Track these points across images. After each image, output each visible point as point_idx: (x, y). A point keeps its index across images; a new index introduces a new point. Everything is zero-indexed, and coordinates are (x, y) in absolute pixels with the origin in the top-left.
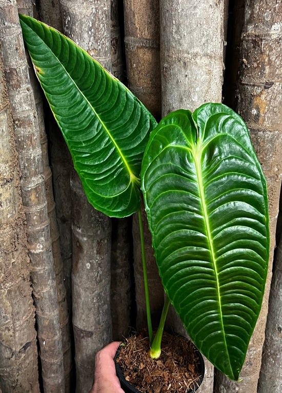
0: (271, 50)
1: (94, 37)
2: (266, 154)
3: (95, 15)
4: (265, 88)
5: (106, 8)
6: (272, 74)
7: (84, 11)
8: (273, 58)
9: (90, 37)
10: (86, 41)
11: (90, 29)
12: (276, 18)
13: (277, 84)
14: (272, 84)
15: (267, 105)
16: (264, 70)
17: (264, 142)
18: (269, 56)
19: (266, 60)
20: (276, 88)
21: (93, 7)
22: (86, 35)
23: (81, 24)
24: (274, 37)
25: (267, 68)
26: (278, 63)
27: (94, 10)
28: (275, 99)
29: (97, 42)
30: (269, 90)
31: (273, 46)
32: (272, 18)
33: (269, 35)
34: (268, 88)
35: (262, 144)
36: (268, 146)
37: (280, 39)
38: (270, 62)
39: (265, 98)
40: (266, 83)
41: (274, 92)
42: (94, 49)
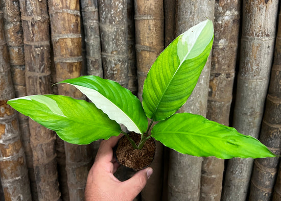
0: (219, 54)
1: (116, 44)
2: (217, 115)
3: (116, 32)
4: (216, 76)
5: (123, 29)
6: (220, 68)
7: (110, 30)
8: (220, 59)
9: (113, 44)
10: (111, 46)
11: (113, 40)
12: (222, 36)
13: (223, 74)
14: (220, 74)
15: (216, 86)
16: (215, 65)
17: (215, 108)
18: (217, 58)
19: (216, 60)
20: (222, 77)
21: (115, 27)
22: (111, 43)
23: (108, 37)
24: (221, 47)
25: (217, 65)
26: (223, 62)
27: (116, 30)
28: (222, 83)
29: (117, 46)
30: (218, 78)
31: (220, 52)
32: (220, 36)
33: (218, 46)
34: (217, 77)
35: (214, 109)
36: (218, 111)
37: (224, 48)
38: (218, 62)
39: (216, 82)
40: (216, 74)
41: (221, 79)
42: (116, 51)
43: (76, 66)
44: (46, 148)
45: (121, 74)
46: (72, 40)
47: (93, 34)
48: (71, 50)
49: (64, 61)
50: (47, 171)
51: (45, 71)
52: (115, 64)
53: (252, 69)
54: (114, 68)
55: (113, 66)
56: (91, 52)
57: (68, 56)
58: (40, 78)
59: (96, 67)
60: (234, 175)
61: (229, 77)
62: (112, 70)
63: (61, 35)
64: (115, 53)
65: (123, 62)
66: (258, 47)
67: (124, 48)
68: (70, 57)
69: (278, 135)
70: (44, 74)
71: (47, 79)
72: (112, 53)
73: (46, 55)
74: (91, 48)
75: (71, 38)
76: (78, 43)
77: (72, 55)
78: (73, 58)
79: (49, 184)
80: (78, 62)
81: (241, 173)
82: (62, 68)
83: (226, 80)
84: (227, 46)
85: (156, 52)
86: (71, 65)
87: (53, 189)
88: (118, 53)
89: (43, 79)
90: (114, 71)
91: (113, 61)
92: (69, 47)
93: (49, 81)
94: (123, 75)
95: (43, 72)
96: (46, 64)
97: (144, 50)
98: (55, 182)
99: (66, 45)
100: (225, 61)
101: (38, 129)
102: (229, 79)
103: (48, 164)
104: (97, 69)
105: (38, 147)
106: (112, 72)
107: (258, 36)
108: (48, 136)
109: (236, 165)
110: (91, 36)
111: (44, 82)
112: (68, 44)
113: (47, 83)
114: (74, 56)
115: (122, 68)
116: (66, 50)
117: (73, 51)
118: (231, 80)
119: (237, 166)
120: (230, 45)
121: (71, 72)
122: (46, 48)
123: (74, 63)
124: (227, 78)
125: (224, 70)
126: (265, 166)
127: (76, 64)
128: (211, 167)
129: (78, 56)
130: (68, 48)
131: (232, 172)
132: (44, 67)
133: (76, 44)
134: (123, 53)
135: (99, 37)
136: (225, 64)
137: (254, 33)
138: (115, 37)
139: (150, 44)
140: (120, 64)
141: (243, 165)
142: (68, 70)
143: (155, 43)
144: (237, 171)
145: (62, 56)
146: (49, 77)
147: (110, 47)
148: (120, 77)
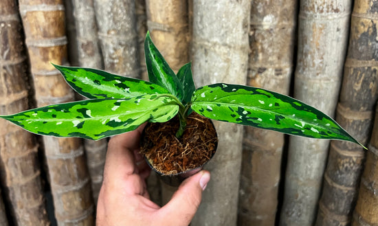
0: (263, 39)
1: (114, 20)
4: (259, 72)
6: (265, 60)
8: (266, 46)
9: (109, 19)
10: (107, 23)
11: (109, 13)
12: (268, 11)
13: (270, 69)
14: (265, 69)
16: (258, 56)
18: (261, 44)
19: (259, 48)
20: (269, 73)
22: (106, 18)
23: (102, 9)
24: (266, 27)
25: (260, 54)
26: (270, 51)
28: (269, 83)
29: (116, 23)
30: (263, 75)
31: (266, 36)
32: (264, 11)
33: (262, 26)
34: (261, 73)
37: (272, 30)
38: (263, 50)
39: (260, 82)
40: (260, 69)
41: (266, 77)
42: (114, 30)
43: (53, 52)
44: (21, 164)
45: (125, 63)
46: (45, 14)
47: (82, 4)
48: (44, 29)
49: (35, 44)
50: (25, 194)
51: (12, 58)
52: (115, 49)
53: (314, 64)
54: (113, 54)
55: (112, 51)
56: (81, 31)
57: (40, 36)
58: (4, 68)
59: (89, 52)
60: (289, 218)
61: (281, 74)
62: (110, 57)
63: (28, 7)
64: (113, 33)
65: (127, 47)
66: (321, 29)
67: (128, 26)
68: (43, 38)
69: (352, 168)
70: (11, 62)
71: (15, 70)
72: (108, 33)
73: (10, 35)
74: (81, 25)
75: (44, 12)
76: (55, 18)
77: (45, 35)
78: (48, 40)
79: (28, 212)
80: (55, 47)
81: (299, 216)
82: (34, 54)
83: (276, 79)
84: (276, 26)
85: (174, 33)
86: (45, 50)
87: (35, 219)
88: (118, 33)
89: (9, 69)
90: (113, 59)
91: (111, 46)
92: (41, 24)
93: (19, 71)
94: (128, 65)
95: (8, 58)
96: (13, 47)
97: (156, 30)
98: (38, 208)
99: (37, 21)
100: (273, 49)
101: (7, 138)
102: (281, 77)
103: (26, 186)
104: (92, 55)
105: (10, 163)
106: (111, 61)
107: (322, 11)
108: (23, 148)
109: (293, 203)
110: (80, 7)
111: (11, 73)
112: (39, 19)
113: (17, 75)
114: (50, 37)
115: (126, 55)
116: (37, 29)
117: (47, 30)
118: (283, 79)
119: (294, 206)
120: (280, 24)
121: (46, 59)
122: (9, 25)
123: (49, 47)
124: (278, 75)
125: (271, 63)
126: (331, 211)
127: (53, 49)
128: (255, 204)
129: (56, 36)
130: (39, 27)
131: (287, 213)
132: (10, 51)
133: (52, 20)
134: (126, 33)
135: (91, 9)
136: (273, 54)
137: (316, 7)
138: (112, 9)
139: (164, 21)
140: (122, 49)
141: (301, 205)
142: (42, 57)
143: (171, 19)
144: (293, 213)
145: (33, 37)
146: (19, 66)
147: (105, 24)
148: (125, 68)
